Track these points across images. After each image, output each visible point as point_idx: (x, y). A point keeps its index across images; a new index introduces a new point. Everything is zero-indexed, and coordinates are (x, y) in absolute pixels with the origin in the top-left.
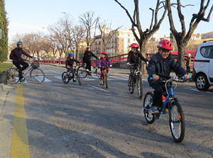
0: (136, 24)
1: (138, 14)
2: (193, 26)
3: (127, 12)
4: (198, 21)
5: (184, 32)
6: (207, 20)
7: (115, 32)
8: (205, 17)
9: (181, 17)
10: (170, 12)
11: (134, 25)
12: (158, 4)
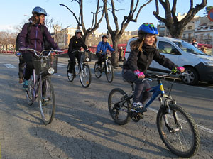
0: (81, 24)
1: (82, 17)
2: (124, 25)
3: (74, 15)
4: (128, 22)
5: (117, 30)
6: (135, 21)
7: (65, 30)
8: (134, 18)
9: (116, 19)
10: (107, 15)
11: (79, 25)
12: (98, 8)
